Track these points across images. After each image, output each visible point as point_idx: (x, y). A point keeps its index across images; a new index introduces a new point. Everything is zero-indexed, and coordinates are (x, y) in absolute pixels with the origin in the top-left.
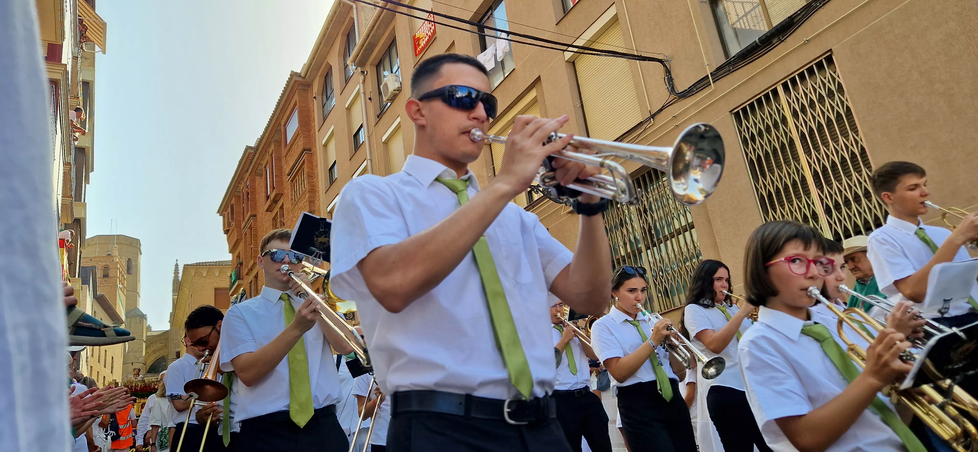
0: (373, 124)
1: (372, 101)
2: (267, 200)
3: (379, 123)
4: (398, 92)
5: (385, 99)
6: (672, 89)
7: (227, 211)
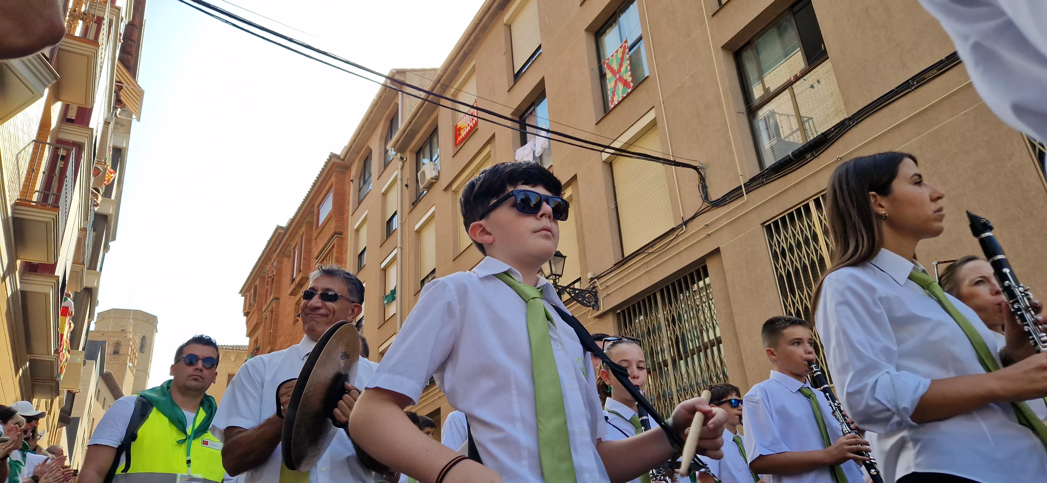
0: (407, 212)
1: (409, 187)
2: (292, 283)
3: (414, 210)
4: (435, 181)
5: (421, 186)
6: (706, 197)
7: (250, 292)
